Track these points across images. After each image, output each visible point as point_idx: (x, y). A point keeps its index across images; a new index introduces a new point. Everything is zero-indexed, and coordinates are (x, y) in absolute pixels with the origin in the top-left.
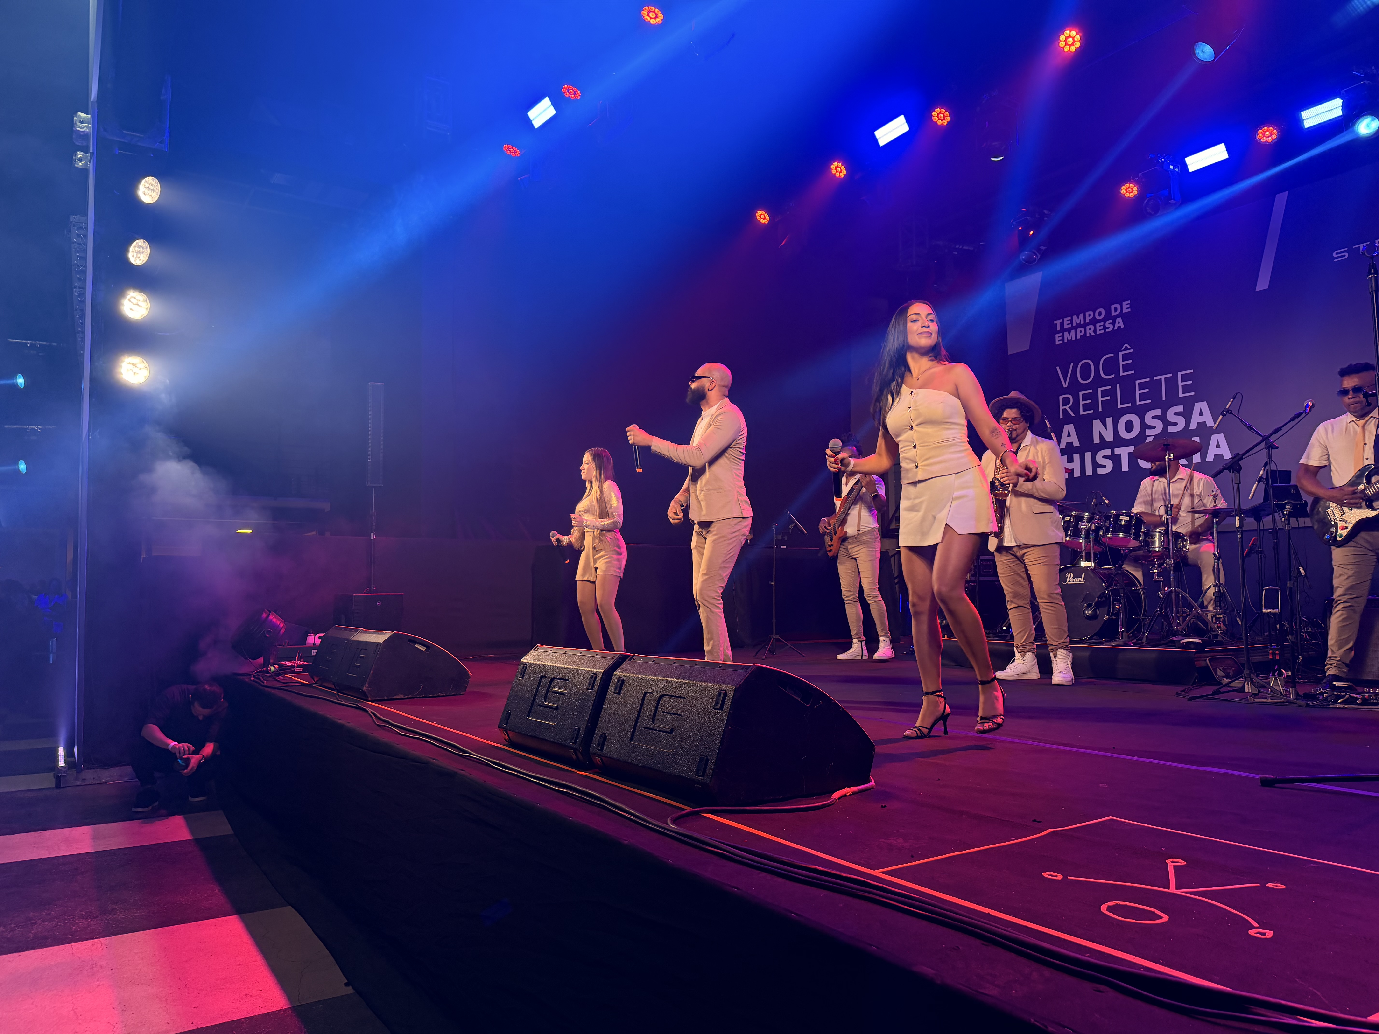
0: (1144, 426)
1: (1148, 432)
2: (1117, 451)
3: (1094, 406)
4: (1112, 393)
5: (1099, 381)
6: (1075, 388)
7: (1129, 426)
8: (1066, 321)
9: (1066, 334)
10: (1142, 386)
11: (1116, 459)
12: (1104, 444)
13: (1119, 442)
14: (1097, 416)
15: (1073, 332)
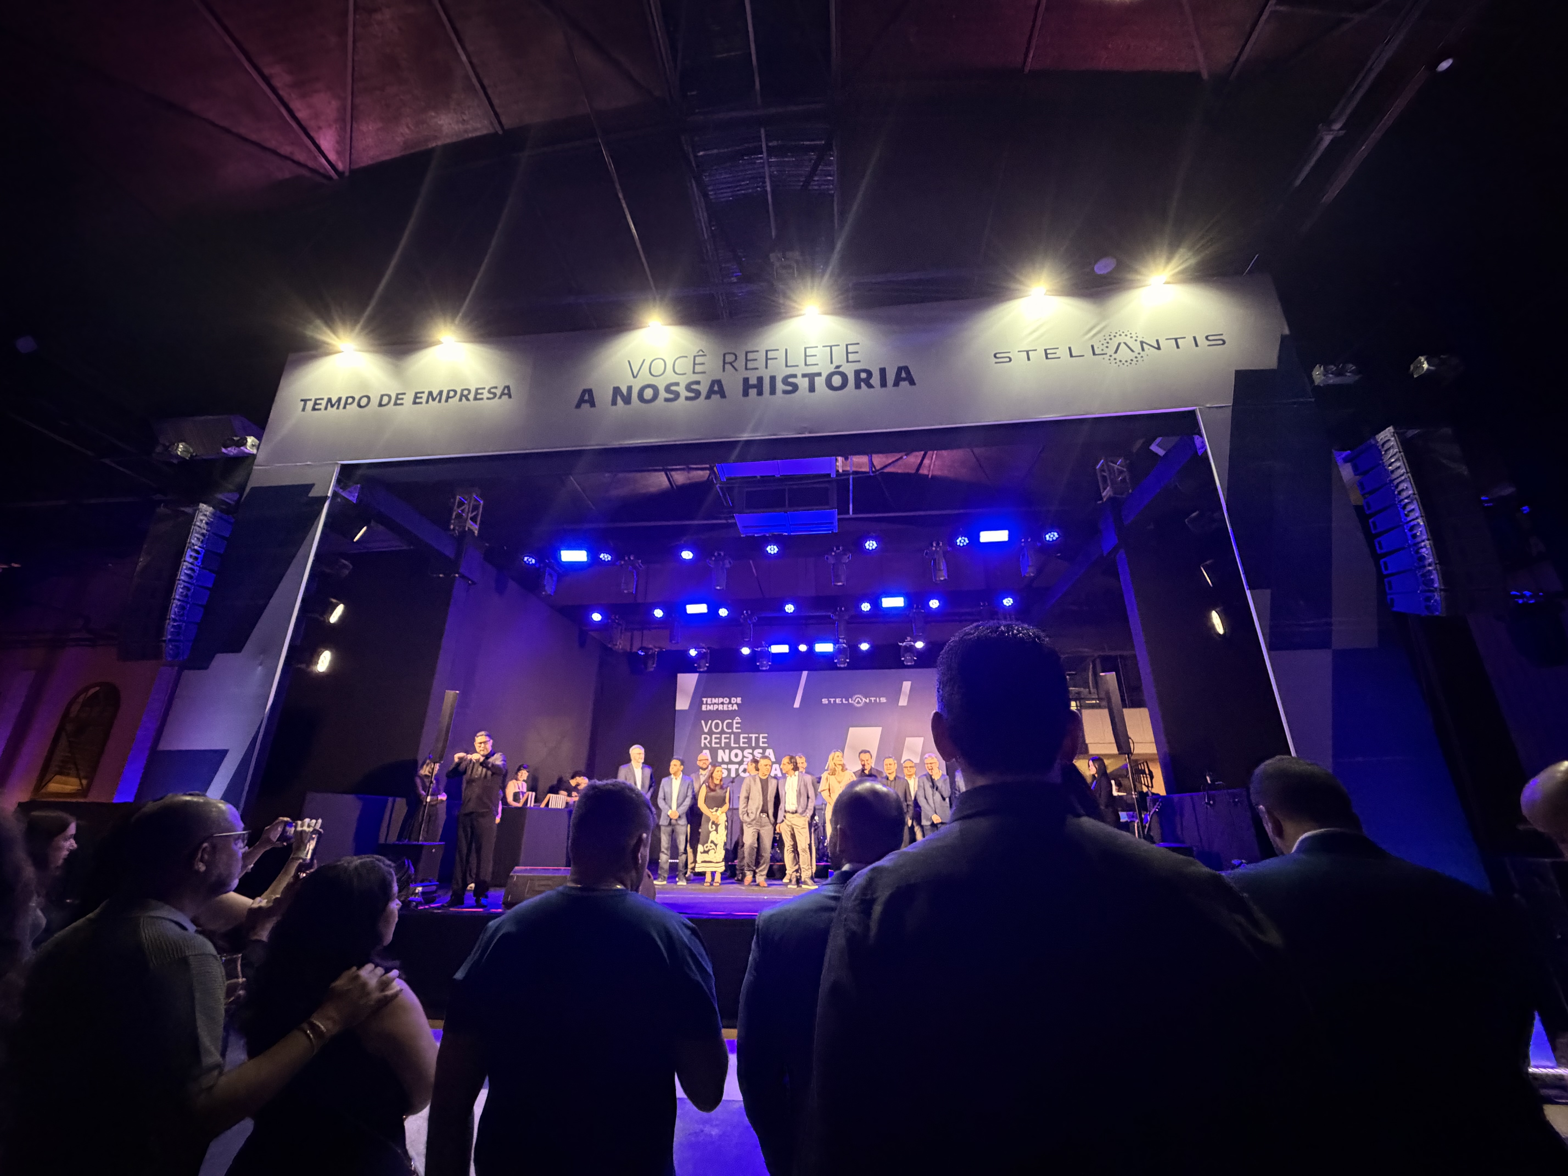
0: (744, 757)
1: (745, 759)
2: (730, 766)
3: (720, 743)
4: (729, 738)
5: (723, 732)
6: (711, 733)
7: (736, 755)
8: (709, 700)
9: (708, 706)
10: (744, 738)
11: (729, 770)
12: (723, 762)
13: (731, 762)
14: (721, 748)
15: (712, 706)
